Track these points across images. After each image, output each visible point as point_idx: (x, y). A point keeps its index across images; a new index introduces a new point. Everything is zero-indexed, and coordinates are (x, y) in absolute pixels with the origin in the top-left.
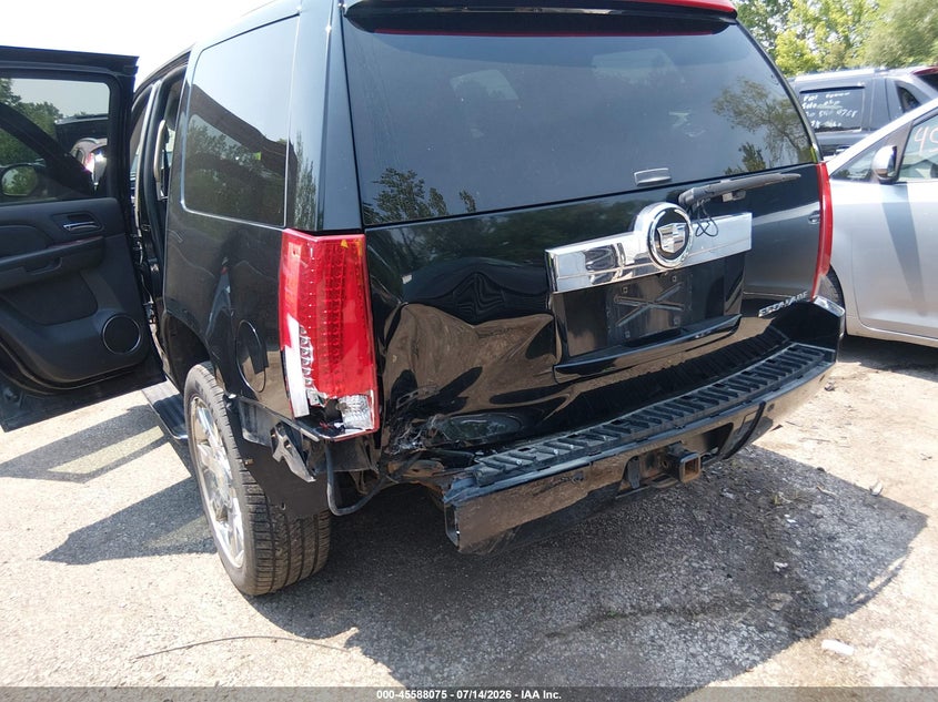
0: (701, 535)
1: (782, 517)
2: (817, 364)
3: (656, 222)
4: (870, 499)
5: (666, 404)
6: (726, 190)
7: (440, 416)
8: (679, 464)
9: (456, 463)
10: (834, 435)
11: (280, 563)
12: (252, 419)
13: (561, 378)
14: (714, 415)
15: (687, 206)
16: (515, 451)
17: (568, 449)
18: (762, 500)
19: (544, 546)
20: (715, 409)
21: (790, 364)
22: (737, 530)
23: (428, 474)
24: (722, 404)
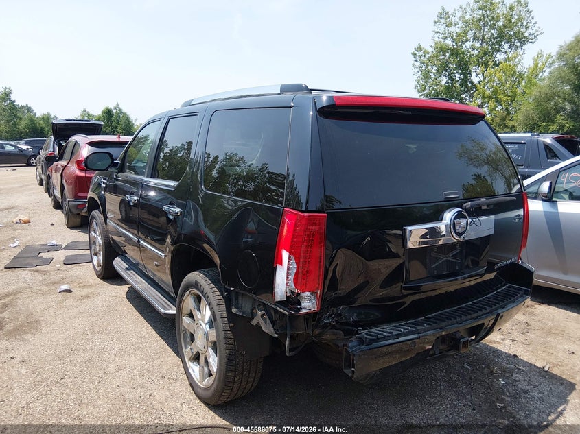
0: (456, 387)
1: (498, 380)
2: (521, 296)
3: (454, 217)
4: (543, 373)
5: (440, 314)
6: (484, 204)
7: (344, 307)
8: (459, 342)
9: (349, 333)
10: (520, 337)
11: (236, 385)
12: (240, 302)
13: (405, 292)
14: (475, 318)
15: (467, 210)
16: (379, 329)
17: (408, 329)
18: (486, 371)
19: (370, 388)
20: (476, 315)
21: (498, 300)
22: (475, 386)
23: (334, 337)
24: (480, 313)
